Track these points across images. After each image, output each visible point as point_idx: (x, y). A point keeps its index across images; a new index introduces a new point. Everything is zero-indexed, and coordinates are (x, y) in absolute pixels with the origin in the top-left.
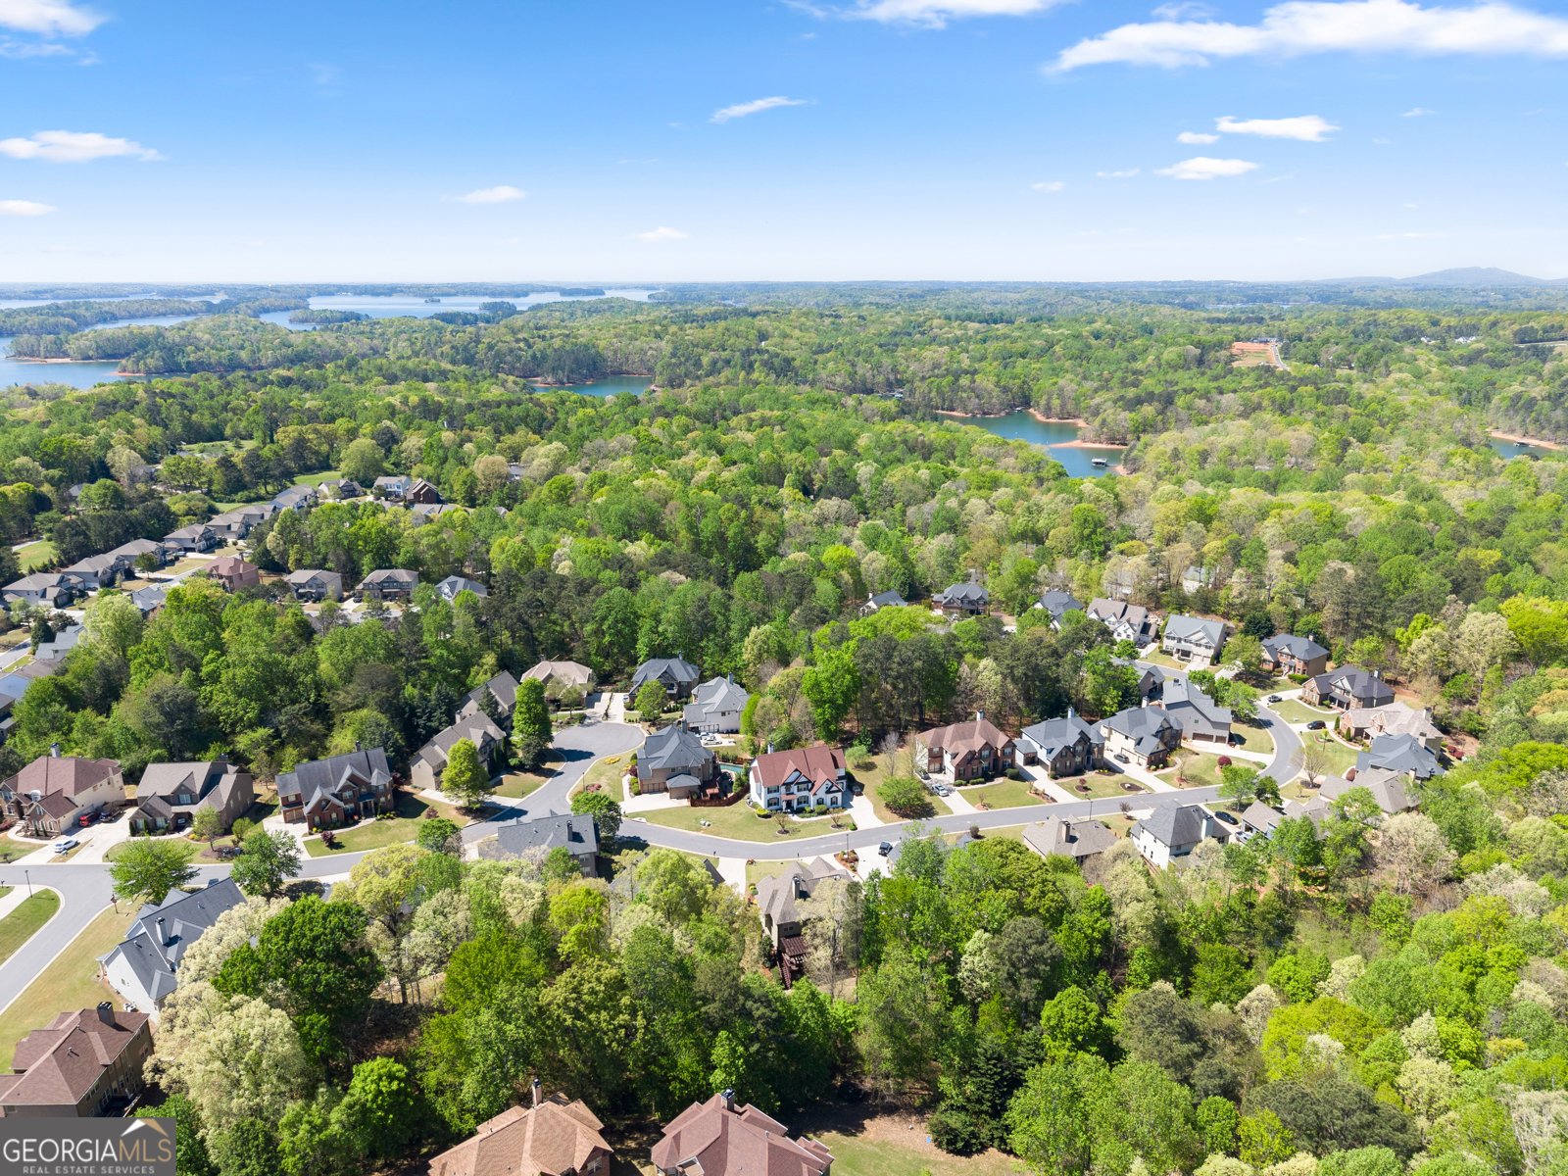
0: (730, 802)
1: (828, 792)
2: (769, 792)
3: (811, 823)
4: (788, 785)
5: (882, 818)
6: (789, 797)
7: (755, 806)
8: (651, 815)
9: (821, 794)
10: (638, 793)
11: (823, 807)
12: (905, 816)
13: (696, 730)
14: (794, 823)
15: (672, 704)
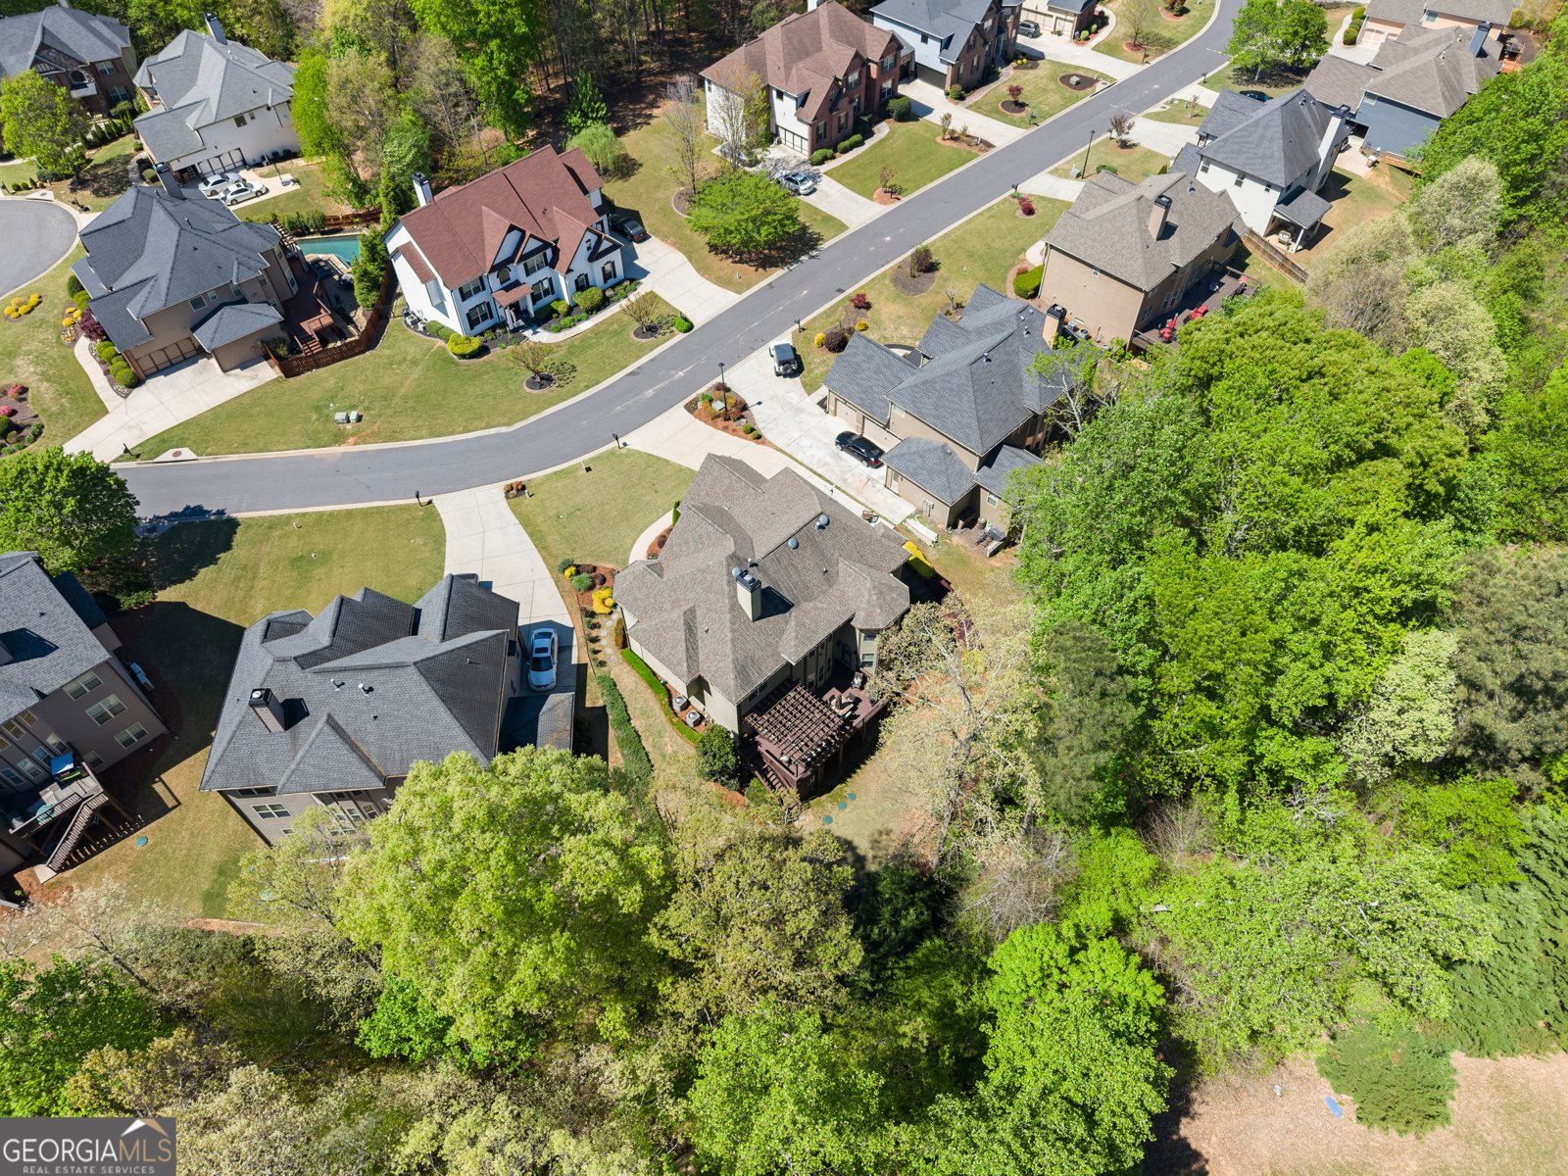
0: (371, 338)
1: (595, 255)
2: (464, 295)
3: (584, 337)
4: (500, 268)
5: (724, 282)
6: (514, 295)
7: (435, 331)
8: (196, 432)
9: (581, 266)
10: (136, 382)
11: (594, 295)
12: (766, 263)
13: (191, 176)
14: (549, 349)
15: (101, 122)
